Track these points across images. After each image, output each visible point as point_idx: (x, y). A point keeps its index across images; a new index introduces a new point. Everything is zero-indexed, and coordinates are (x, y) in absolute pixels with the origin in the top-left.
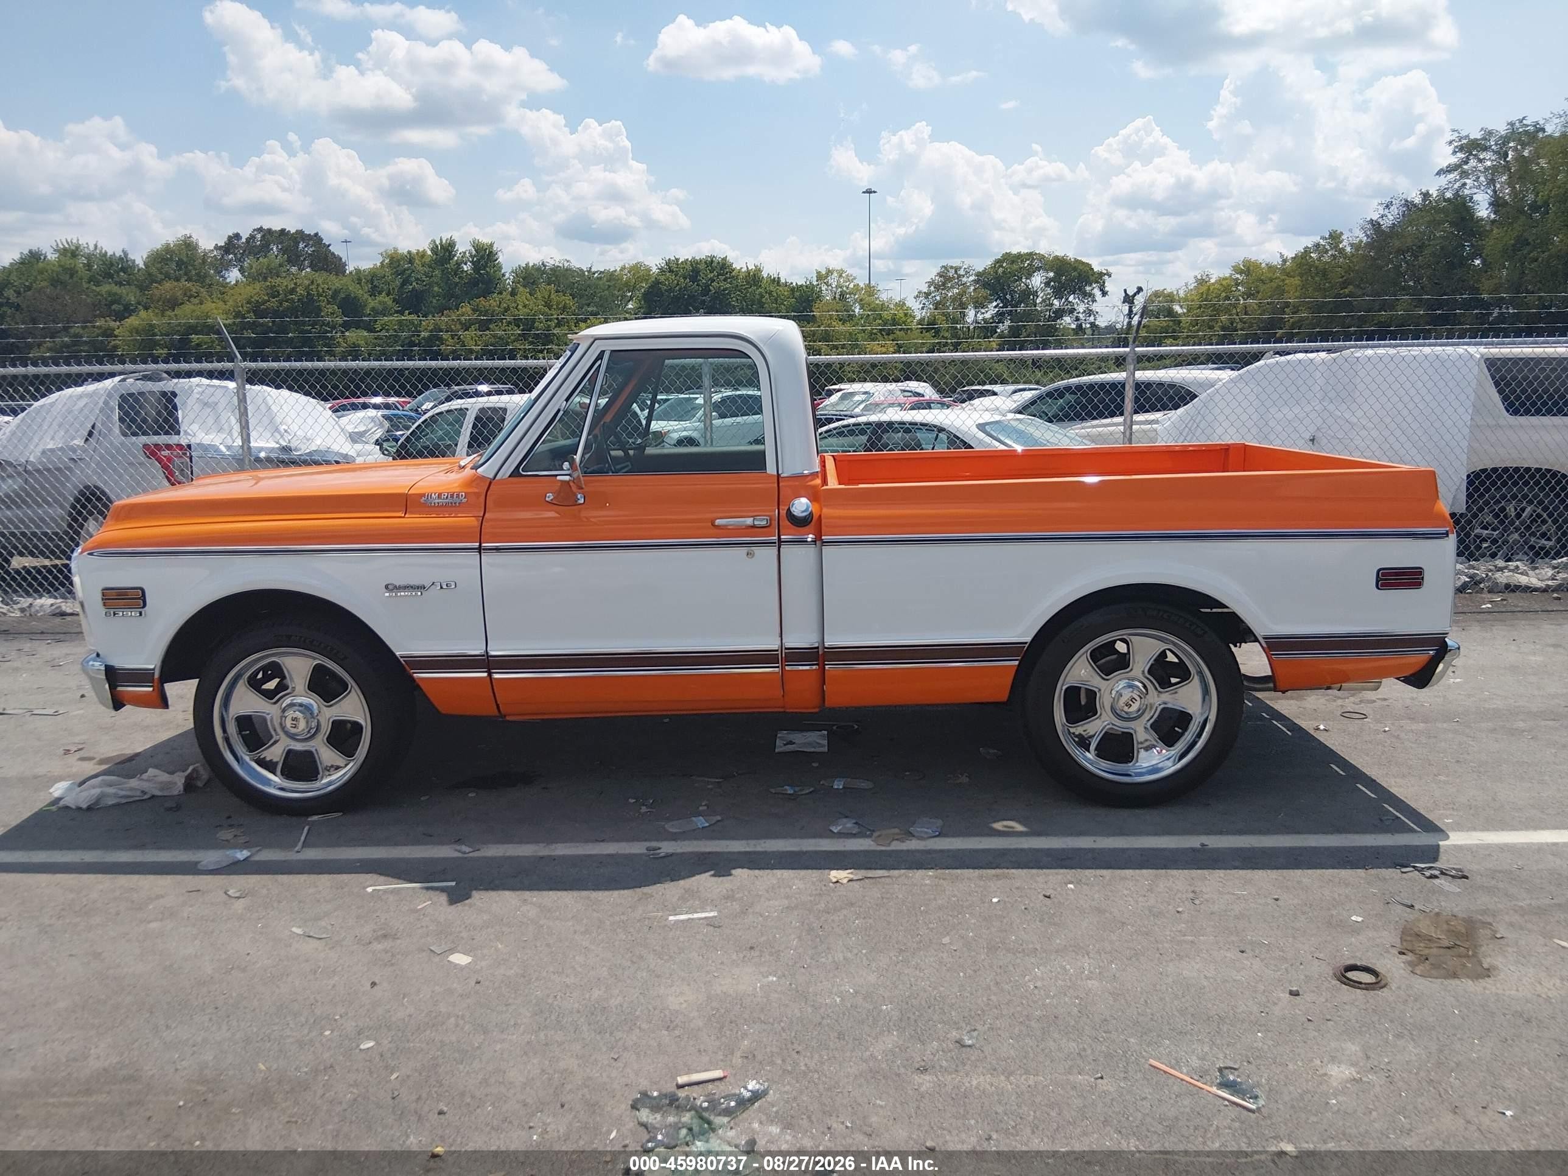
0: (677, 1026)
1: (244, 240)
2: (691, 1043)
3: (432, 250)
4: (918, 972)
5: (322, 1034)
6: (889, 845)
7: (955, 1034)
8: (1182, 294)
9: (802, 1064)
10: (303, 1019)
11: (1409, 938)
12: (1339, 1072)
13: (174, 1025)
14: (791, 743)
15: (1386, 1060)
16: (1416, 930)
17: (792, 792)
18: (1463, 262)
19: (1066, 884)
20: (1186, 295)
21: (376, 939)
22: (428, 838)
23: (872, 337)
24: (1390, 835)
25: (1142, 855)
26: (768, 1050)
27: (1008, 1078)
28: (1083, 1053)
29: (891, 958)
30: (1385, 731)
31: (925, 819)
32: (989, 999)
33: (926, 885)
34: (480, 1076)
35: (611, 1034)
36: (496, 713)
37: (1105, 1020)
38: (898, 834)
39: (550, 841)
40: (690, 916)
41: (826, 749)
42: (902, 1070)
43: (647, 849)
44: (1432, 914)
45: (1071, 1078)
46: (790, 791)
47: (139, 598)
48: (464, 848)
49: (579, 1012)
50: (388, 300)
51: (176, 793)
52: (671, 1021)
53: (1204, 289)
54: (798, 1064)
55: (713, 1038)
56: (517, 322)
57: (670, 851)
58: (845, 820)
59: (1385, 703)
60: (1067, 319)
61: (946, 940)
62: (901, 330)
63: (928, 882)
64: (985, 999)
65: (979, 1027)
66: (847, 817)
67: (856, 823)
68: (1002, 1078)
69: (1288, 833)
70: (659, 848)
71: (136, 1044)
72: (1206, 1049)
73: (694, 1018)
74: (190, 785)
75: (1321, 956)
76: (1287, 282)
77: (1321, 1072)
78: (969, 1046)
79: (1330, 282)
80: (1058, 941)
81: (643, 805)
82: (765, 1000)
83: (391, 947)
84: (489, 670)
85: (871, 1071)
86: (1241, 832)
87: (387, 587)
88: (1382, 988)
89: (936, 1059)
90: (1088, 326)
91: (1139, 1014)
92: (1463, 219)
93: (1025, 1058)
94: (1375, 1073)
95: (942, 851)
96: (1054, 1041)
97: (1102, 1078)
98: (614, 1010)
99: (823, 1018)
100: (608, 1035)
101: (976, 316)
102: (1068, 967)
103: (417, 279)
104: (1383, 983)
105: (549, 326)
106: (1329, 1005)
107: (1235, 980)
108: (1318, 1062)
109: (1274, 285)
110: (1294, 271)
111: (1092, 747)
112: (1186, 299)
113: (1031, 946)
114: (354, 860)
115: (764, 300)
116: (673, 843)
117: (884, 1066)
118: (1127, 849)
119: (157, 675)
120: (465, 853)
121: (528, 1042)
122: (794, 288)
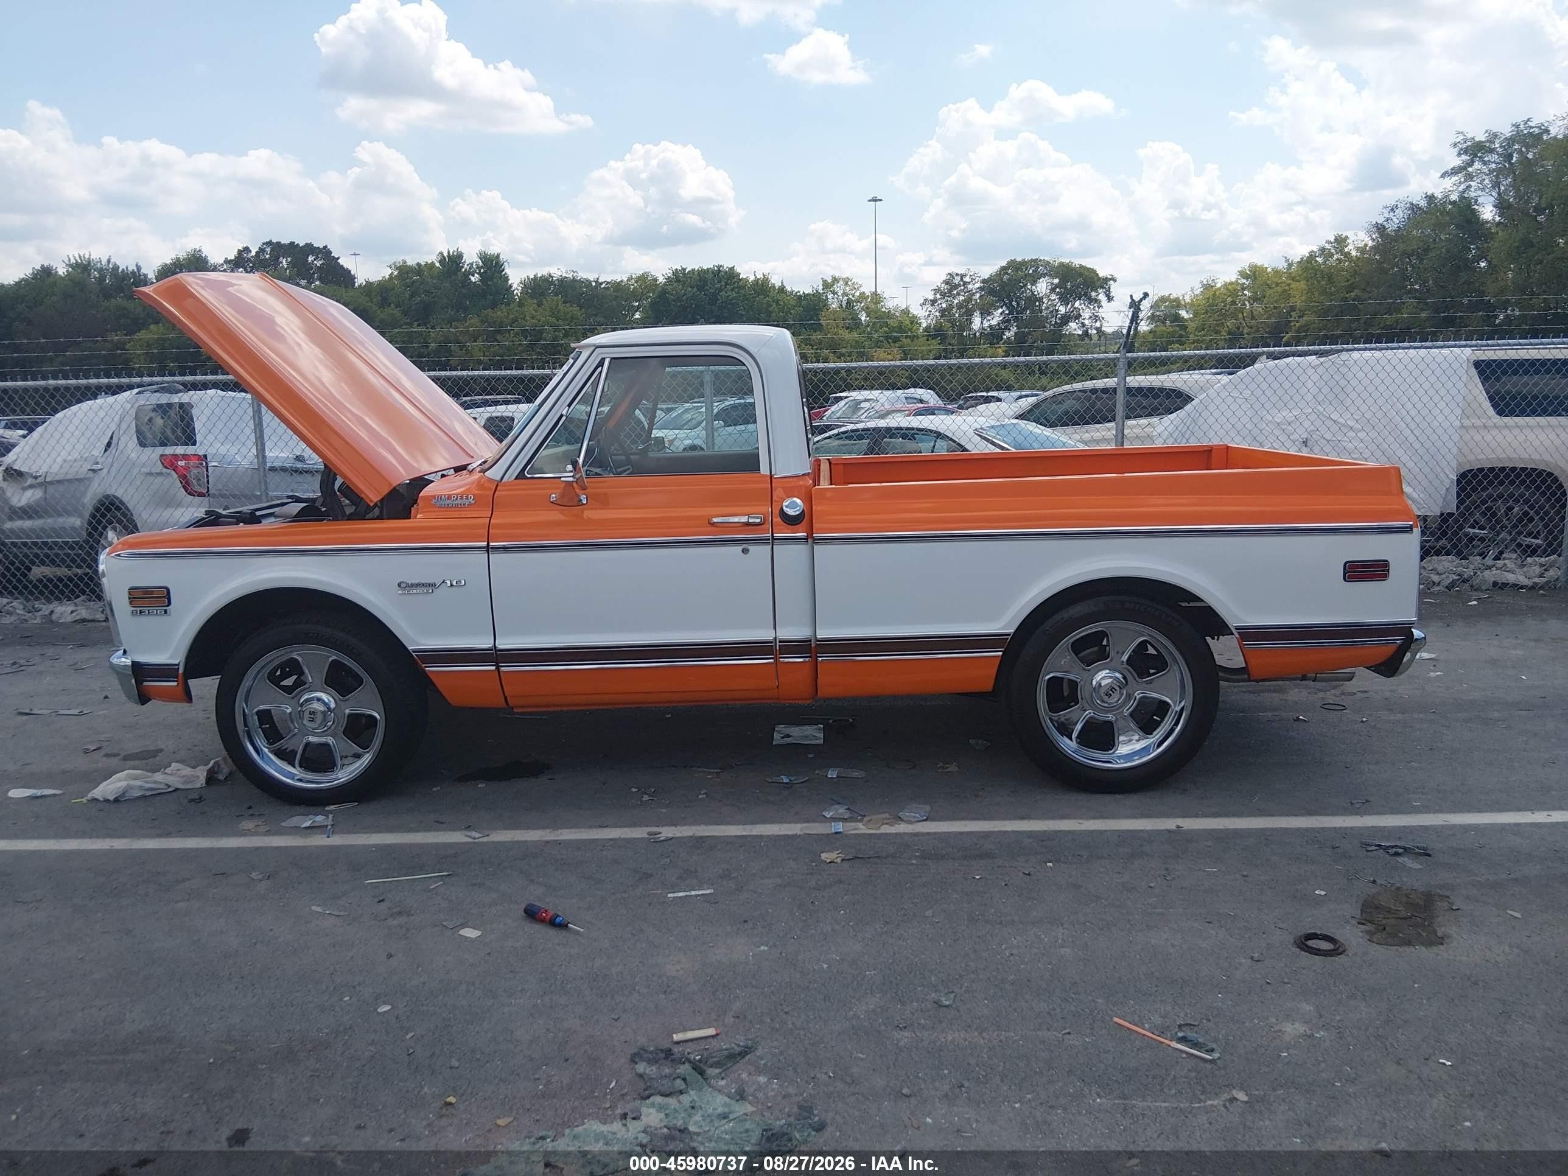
0: (674, 990)
1: (253, 253)
2: (687, 1005)
3: (440, 262)
4: (901, 942)
5: (341, 999)
6: (879, 828)
7: (933, 996)
8: (1188, 299)
9: (789, 1023)
10: (324, 987)
11: (1369, 910)
12: (1292, 1029)
13: (202, 993)
14: (788, 736)
15: (1338, 1018)
16: (1376, 902)
17: (788, 781)
18: (1469, 266)
19: (1046, 863)
20: (1192, 300)
21: (392, 915)
22: (439, 825)
23: (878, 344)
24: (1359, 817)
25: (1119, 836)
26: (758, 1011)
27: (980, 1034)
28: (1053, 1013)
29: (876, 930)
30: (1362, 722)
31: (914, 805)
32: (967, 966)
33: (912, 864)
34: (490, 1035)
35: (612, 998)
36: (504, 705)
37: (1076, 983)
38: (889, 819)
39: (555, 826)
40: (688, 893)
41: (821, 742)
42: (883, 1027)
43: (648, 834)
44: (1392, 889)
45: (1040, 1033)
46: (785, 780)
47: (164, 597)
48: (474, 834)
49: (582, 978)
50: (397, 312)
51: (198, 785)
52: (668, 987)
53: (1211, 294)
54: (785, 1023)
55: (707, 1000)
56: (524, 333)
57: (670, 835)
58: (837, 806)
59: (1365, 695)
60: (1073, 325)
61: (929, 913)
62: (907, 337)
63: (914, 862)
64: (963, 965)
65: (956, 990)
66: (839, 804)
67: (848, 809)
68: (976, 1034)
69: (1261, 816)
70: (660, 833)
71: (168, 1010)
72: (1169, 1008)
73: (689, 984)
74: (211, 779)
75: (1283, 926)
76: (1292, 286)
77: (1277, 1028)
78: (946, 1006)
79: (1335, 287)
80: (1035, 913)
81: (646, 793)
82: (756, 967)
83: (406, 923)
84: (497, 663)
85: (853, 1028)
86: (1215, 815)
87: (399, 585)
88: (1340, 954)
89: (914, 1018)
90: (1095, 332)
91: (1107, 977)
92: (1469, 222)
93: (998, 1016)
94: (1327, 1029)
95: (929, 834)
96: (1027, 1002)
97: (1069, 1033)
98: (615, 976)
99: (810, 982)
100: (609, 998)
101: (982, 323)
102: (1043, 936)
103: (425, 291)
104: (1341, 950)
105: (557, 336)
106: (1288, 970)
107: (1200, 948)
108: (1274, 1020)
109: (1279, 289)
110: (1300, 276)
111: (1074, 735)
112: (1192, 304)
113: (1008, 918)
114: (369, 845)
115: (771, 309)
116: (673, 828)
117: (866, 1024)
118: (1106, 831)
119: (181, 671)
120: (475, 838)
121: (534, 1006)
122: (801, 296)
